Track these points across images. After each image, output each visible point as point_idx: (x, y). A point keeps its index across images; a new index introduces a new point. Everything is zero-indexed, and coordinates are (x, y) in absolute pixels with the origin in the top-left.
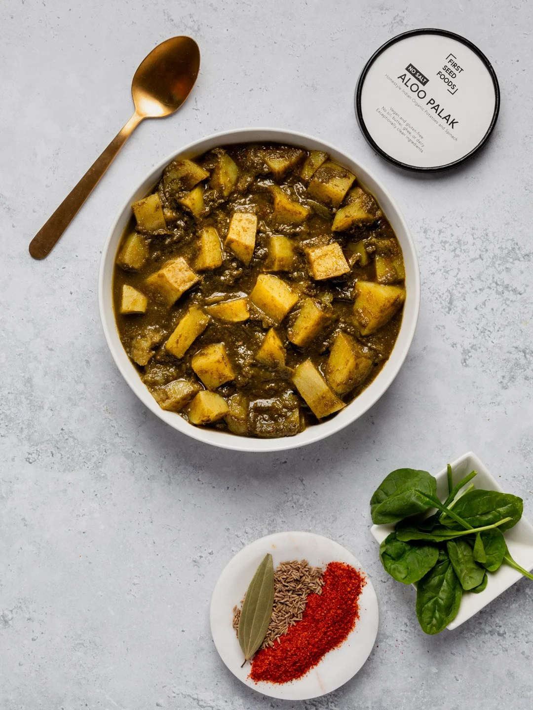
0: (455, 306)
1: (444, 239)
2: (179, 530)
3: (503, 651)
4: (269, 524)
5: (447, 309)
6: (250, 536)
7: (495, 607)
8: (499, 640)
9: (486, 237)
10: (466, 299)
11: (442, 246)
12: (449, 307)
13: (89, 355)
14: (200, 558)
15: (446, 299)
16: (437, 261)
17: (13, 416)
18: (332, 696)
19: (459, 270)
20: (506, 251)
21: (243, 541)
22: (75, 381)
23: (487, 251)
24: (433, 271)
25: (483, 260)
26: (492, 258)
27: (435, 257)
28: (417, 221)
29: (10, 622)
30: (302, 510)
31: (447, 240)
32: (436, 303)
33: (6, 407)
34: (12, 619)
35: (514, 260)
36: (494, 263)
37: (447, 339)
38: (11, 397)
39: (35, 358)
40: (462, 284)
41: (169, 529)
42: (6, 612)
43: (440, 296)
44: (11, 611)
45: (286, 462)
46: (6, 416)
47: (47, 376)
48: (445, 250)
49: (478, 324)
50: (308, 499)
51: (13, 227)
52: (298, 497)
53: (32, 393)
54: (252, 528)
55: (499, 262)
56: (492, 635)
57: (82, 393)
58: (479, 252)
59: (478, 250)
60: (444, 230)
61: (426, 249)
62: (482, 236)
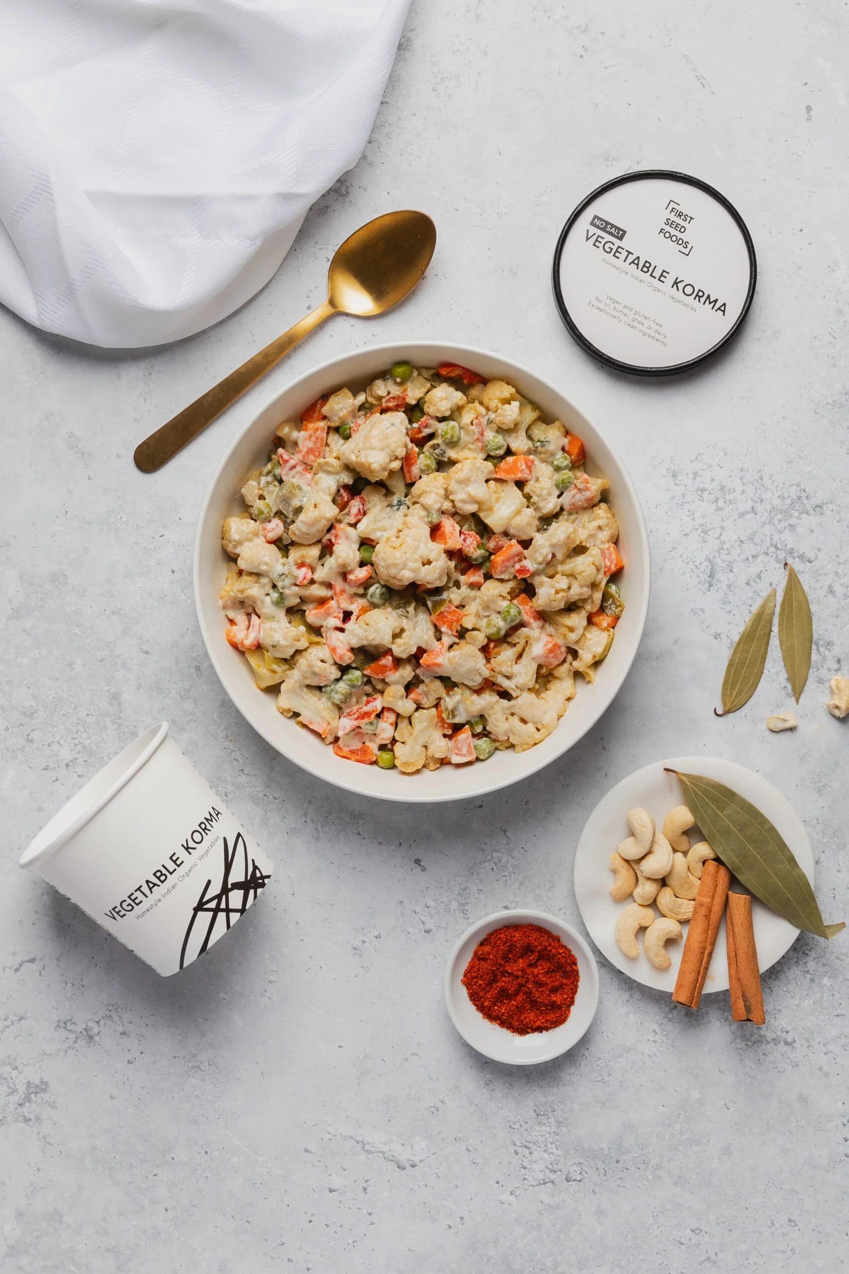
0: (718, 581)
1: (701, 486)
2: (332, 905)
3: (793, 1066)
4: (460, 894)
5: (707, 585)
6: (432, 913)
7: (780, 1004)
8: (786, 1052)
9: (760, 481)
10: (734, 570)
11: (699, 495)
12: (709, 582)
13: (199, 659)
14: (363, 945)
15: (705, 570)
16: (692, 517)
17: (94, 748)
18: (552, 1134)
19: (723, 528)
20: (788, 501)
21: (423, 919)
22: (182, 696)
23: (762, 501)
24: (687, 531)
25: (756, 514)
26: (769, 510)
27: (689, 511)
28: (663, 461)
29: (97, 1038)
30: (505, 874)
31: (706, 486)
32: (691, 577)
33: (84, 735)
34: (99, 1033)
35: (800, 514)
36: (772, 518)
37: (707, 627)
38: (90, 720)
39: (124, 665)
40: (728, 549)
41: (318, 903)
42: (90, 1024)
43: (697, 567)
44: (98, 1022)
45: (481, 806)
46: (84, 747)
47: (141, 691)
48: (703, 501)
49: (751, 606)
50: (514, 858)
51: (89, 479)
52: (499, 855)
53: (121, 714)
54: (436, 900)
55: (779, 516)
56: (776, 1044)
57: (191, 713)
58: (750, 504)
59: (749, 500)
60: (700, 472)
61: (675, 501)
62: (755, 480)
